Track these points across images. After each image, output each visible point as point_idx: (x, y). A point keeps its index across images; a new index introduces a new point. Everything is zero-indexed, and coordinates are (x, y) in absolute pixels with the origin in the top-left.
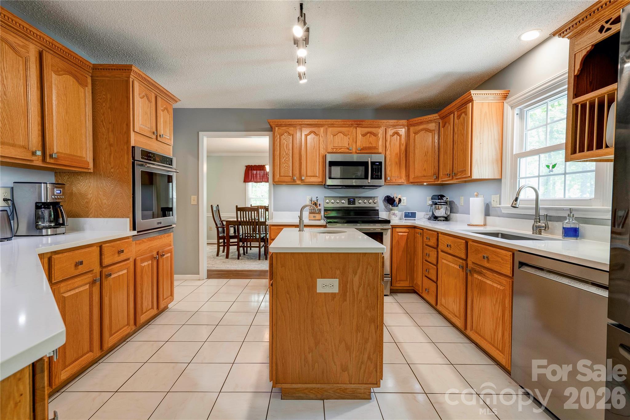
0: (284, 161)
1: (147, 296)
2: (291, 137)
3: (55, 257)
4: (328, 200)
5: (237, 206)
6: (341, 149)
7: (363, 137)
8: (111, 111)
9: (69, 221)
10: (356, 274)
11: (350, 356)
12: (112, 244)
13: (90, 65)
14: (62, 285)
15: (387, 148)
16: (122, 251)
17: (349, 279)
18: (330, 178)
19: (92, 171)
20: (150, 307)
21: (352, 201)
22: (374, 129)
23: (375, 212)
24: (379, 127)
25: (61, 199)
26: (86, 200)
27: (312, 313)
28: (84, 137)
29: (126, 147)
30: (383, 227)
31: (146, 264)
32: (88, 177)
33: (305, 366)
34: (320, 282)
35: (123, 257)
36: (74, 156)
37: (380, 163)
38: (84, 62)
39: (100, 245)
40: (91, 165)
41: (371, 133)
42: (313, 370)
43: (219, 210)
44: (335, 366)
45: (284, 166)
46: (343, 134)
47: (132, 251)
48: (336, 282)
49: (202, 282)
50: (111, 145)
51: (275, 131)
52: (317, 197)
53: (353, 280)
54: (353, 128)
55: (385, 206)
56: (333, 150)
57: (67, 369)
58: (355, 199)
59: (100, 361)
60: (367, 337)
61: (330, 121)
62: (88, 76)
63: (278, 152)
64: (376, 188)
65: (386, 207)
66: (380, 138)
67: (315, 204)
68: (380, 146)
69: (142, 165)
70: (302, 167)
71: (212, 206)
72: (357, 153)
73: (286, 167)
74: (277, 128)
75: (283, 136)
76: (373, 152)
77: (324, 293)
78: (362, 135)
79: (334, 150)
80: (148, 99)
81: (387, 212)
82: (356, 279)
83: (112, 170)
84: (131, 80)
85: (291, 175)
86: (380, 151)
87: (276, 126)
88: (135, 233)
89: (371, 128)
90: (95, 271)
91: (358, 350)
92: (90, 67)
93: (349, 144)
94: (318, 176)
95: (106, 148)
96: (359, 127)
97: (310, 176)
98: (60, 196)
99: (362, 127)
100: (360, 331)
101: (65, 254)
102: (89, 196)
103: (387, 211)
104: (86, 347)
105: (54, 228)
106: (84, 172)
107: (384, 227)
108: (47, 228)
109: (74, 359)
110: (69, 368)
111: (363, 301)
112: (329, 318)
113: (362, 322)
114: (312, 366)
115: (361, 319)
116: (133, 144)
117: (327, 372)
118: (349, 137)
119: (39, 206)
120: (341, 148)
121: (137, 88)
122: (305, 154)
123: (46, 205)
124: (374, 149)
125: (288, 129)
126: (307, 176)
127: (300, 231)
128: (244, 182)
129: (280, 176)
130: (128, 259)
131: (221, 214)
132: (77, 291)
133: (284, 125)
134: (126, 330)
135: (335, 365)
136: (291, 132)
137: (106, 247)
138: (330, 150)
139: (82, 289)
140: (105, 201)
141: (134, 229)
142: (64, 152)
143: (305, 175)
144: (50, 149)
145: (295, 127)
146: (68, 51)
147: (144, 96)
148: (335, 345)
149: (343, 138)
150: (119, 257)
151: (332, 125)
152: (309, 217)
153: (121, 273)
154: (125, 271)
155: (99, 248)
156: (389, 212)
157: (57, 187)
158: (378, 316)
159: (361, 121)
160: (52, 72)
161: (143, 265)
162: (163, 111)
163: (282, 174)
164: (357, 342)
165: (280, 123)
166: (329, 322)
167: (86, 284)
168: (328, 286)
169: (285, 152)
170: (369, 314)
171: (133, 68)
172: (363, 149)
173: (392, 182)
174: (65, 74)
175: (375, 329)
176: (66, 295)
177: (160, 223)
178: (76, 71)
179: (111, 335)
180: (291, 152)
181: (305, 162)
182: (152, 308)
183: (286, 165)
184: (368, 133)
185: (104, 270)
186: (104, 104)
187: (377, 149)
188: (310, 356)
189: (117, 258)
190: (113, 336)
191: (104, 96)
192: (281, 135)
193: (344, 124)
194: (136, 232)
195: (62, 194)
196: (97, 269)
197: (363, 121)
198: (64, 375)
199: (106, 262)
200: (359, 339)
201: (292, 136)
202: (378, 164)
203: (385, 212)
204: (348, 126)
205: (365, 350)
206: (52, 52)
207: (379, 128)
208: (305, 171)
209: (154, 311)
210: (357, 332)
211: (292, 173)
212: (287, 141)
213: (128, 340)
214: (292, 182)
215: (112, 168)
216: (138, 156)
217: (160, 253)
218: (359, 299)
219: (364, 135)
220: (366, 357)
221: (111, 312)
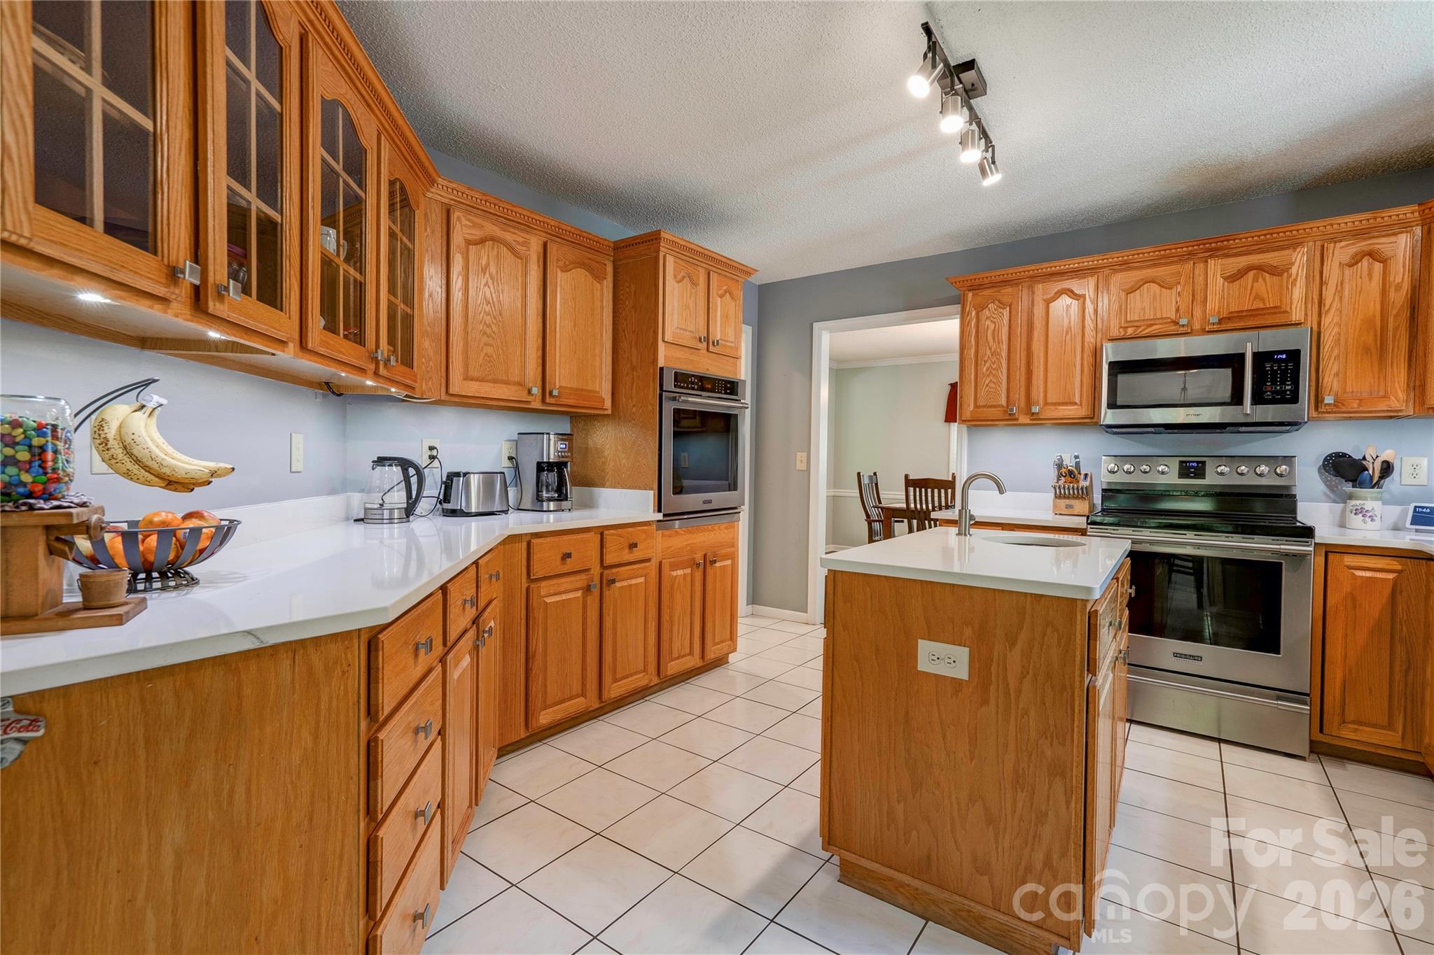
0: (987, 370)
1: (681, 630)
2: (1006, 312)
3: (535, 541)
4: (1113, 465)
5: (906, 476)
6: (1152, 325)
7: (1231, 284)
8: (635, 312)
9: (573, 491)
10: (1013, 644)
11: (997, 842)
12: (620, 531)
13: (610, 244)
14: (544, 584)
15: (1327, 307)
16: (635, 545)
17: (996, 654)
18: (1112, 405)
19: (609, 412)
20: (687, 651)
21: (1193, 467)
22: (1276, 254)
23: (1282, 499)
24: (1294, 245)
25: (566, 457)
26: (603, 459)
27: (907, 713)
28: (598, 359)
29: (651, 370)
30: (1278, 547)
31: (680, 572)
32: (606, 423)
33: (889, 830)
34: (925, 648)
35: (637, 554)
36: (582, 390)
37: (1294, 355)
38: (602, 241)
39: (601, 530)
40: (608, 404)
41: (1260, 268)
42: (906, 842)
43: (876, 484)
44: (958, 853)
45: (987, 382)
46: (1160, 285)
47: (659, 546)
48: (962, 653)
49: (810, 628)
50: (633, 368)
51: (967, 301)
52: (1076, 457)
53: (1005, 657)
54: (1194, 263)
55: (1327, 486)
56: (1126, 333)
57: (548, 711)
58: (1204, 463)
59: (600, 718)
60: (1044, 809)
61: (1116, 257)
62: (607, 262)
63: (973, 351)
64: (1287, 432)
65: (1331, 487)
66: (1295, 280)
67: (1072, 475)
68: (1295, 303)
69: (674, 399)
70: (1034, 381)
71: (859, 474)
72: (1208, 332)
73: (992, 385)
74: (970, 295)
75: (986, 312)
76: (1269, 322)
77: (935, 674)
78: (1225, 279)
79: (1130, 331)
80: (691, 280)
81: (1335, 502)
82: (1015, 655)
83: (634, 410)
84: (661, 254)
85: (1003, 402)
86: (1297, 315)
87: (969, 290)
88: (660, 516)
89: (1263, 252)
90: (592, 572)
91: (1018, 834)
92: (609, 247)
93: (1177, 310)
94: (1079, 403)
95: (627, 374)
96: (1217, 256)
97: (1055, 404)
98: (565, 452)
99: (1227, 256)
100: (1024, 789)
101: (548, 539)
102: (606, 453)
103: (1338, 500)
104: (577, 688)
105: (557, 500)
106: (598, 415)
107: (1282, 547)
108: (549, 500)
109: (557, 699)
110: (551, 710)
111: (1032, 714)
112: (944, 737)
113: (1029, 766)
114: (905, 834)
115: (1026, 759)
116: (661, 363)
117: (938, 860)
118: (1179, 288)
119: (540, 467)
120: (1152, 322)
121: (670, 266)
122: (1042, 349)
123: (550, 466)
124: (1275, 313)
125: (999, 292)
126: (1046, 403)
127: (959, 534)
128: (946, 421)
129: (976, 406)
130: (648, 560)
131: (881, 492)
132: (564, 597)
133: (989, 285)
134: (639, 681)
135: (958, 849)
136: (1005, 299)
137: (609, 535)
138: (1115, 332)
139: (571, 595)
140: (624, 461)
141: (660, 511)
142: (569, 386)
143: (1041, 402)
144: (550, 383)
145: (1017, 284)
146: (580, 233)
147: (684, 277)
148: (958, 803)
149: (1158, 296)
150: (631, 555)
151: (1126, 266)
152: (1055, 506)
153: (633, 582)
154: (641, 580)
155: (599, 536)
156: (1342, 505)
157: (562, 440)
158: (1075, 765)
159: (1222, 239)
160: (558, 270)
161: (674, 573)
162: (721, 296)
163: (981, 402)
164: (1015, 812)
165: (977, 282)
166: (945, 744)
167: (577, 589)
168: (943, 659)
169: (990, 349)
170: (1049, 753)
171: (663, 235)
172: (1229, 319)
173: (1344, 409)
174: (575, 268)
175: (1066, 794)
176: (549, 600)
177: (710, 502)
178: (590, 259)
179: (615, 680)
180: (1005, 347)
181: (1042, 368)
182: (691, 653)
183: (991, 381)
184: (1250, 268)
185: (606, 572)
186: (627, 303)
187: (1286, 312)
188: (900, 809)
189: (627, 556)
190: (620, 683)
191: (627, 290)
192: (980, 308)
193: (1164, 257)
194: (661, 514)
195: (567, 450)
196: (596, 570)
197: (1232, 237)
198: (545, 718)
199: (609, 560)
200: (1020, 805)
201: (1008, 308)
202: (1284, 356)
203: (1328, 504)
204: (1176, 259)
205: (1037, 840)
206: (559, 240)
207: (1295, 249)
208: (1042, 391)
209: (694, 661)
210: (1016, 789)
211: (1008, 397)
212: (995, 323)
213: (647, 699)
214: (1008, 419)
215: (633, 406)
216: (669, 384)
217: (710, 558)
218: (1021, 706)
219: (1232, 278)
220: (1039, 858)
221: (616, 642)
